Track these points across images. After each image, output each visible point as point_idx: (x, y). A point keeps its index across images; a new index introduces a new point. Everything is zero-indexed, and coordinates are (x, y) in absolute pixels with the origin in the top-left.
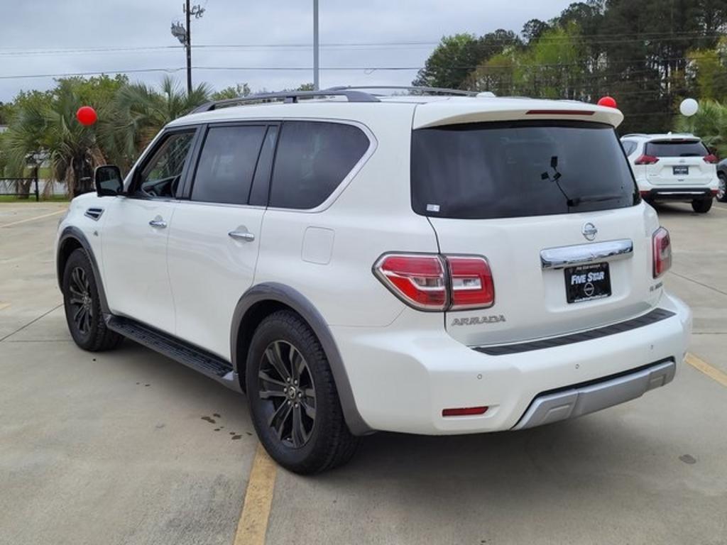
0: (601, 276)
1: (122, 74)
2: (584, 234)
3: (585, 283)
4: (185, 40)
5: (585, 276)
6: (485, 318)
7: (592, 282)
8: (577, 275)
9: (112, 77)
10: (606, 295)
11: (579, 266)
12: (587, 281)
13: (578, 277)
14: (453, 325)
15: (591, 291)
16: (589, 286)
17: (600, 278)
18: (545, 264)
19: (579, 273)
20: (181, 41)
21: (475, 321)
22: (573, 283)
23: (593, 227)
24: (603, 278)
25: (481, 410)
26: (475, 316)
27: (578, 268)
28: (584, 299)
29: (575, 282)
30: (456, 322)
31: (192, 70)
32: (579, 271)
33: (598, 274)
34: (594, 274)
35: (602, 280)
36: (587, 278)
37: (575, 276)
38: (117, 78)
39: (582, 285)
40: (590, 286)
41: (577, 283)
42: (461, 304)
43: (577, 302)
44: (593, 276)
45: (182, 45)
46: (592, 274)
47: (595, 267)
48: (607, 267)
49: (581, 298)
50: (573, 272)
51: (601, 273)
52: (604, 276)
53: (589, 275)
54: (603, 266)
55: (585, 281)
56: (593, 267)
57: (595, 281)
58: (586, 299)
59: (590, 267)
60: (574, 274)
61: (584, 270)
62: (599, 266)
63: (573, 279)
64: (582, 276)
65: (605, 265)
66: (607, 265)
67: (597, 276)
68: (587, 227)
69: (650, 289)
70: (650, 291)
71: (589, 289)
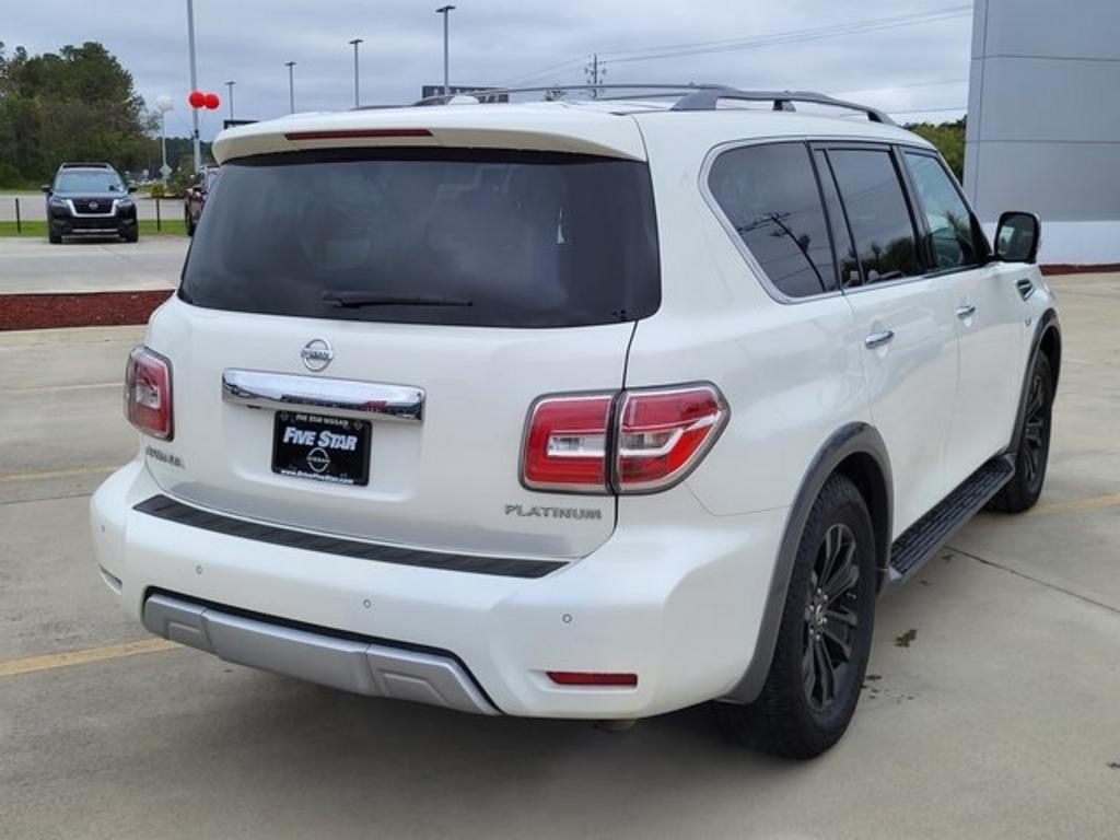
0: (350, 443)
3: (312, 447)
5: (314, 433)
7: (327, 449)
8: (299, 429)
10: (351, 481)
11: (304, 414)
12: (316, 445)
13: (300, 432)
15: (323, 464)
16: (318, 454)
17: (345, 447)
19: (302, 426)
22: (286, 440)
24: (353, 448)
27: (298, 417)
28: (300, 473)
29: (291, 439)
32: (302, 422)
33: (343, 437)
34: (335, 437)
35: (349, 451)
36: (317, 438)
37: (294, 429)
39: (305, 449)
40: (322, 456)
41: (295, 441)
43: (285, 474)
44: (331, 439)
46: (329, 434)
47: (337, 422)
48: (363, 429)
49: (298, 469)
50: (289, 420)
51: (350, 438)
52: (357, 444)
53: (323, 435)
54: (356, 425)
55: (312, 444)
56: (332, 422)
57: (333, 449)
58: (306, 474)
59: (327, 421)
60: (291, 425)
61: (313, 423)
62: (346, 423)
63: (289, 433)
64: (306, 433)
65: (361, 426)
66: (367, 426)
67: (341, 442)
68: (312, 342)
69: (509, 509)
70: (507, 513)
71: (319, 460)
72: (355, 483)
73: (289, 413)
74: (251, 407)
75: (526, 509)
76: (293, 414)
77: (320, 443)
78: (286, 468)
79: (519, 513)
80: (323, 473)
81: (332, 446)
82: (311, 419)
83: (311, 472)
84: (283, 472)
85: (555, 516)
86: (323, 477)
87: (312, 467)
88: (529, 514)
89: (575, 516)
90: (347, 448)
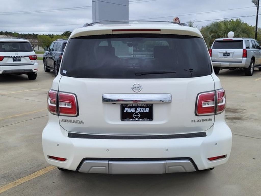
1: (238, 19)
2: (132, 89)
3: (134, 113)
4: (257, 4)
5: (135, 109)
6: (74, 121)
7: (140, 112)
9: (235, 20)
10: (149, 120)
11: (131, 104)
13: (130, 109)
14: (62, 121)
16: (136, 114)
17: (145, 111)
18: (105, 100)
19: (130, 107)
20: (255, 5)
21: (70, 121)
22: (125, 111)
23: (140, 86)
24: (148, 111)
25: (64, 160)
26: (70, 119)
28: (131, 120)
29: (127, 111)
30: (62, 120)
31: (259, 16)
34: (142, 109)
35: (147, 112)
36: (136, 110)
37: (128, 108)
38: (236, 20)
39: (132, 113)
40: (138, 114)
42: (66, 113)
45: (256, 6)
46: (140, 108)
47: (142, 105)
48: (151, 106)
49: (130, 119)
50: (126, 106)
51: (146, 109)
52: (149, 110)
53: (138, 109)
54: (149, 105)
55: (134, 112)
56: (141, 105)
57: (142, 112)
58: (133, 120)
59: (139, 105)
60: (127, 107)
61: (134, 106)
62: (145, 105)
63: (126, 110)
64: (132, 109)
65: (150, 105)
66: (152, 105)
67: (144, 110)
68: (135, 85)
69: (192, 121)
70: (192, 122)
71: (137, 116)
72: (150, 120)
73: (126, 104)
74: (113, 104)
75: (196, 121)
76: (128, 104)
77: (137, 111)
78: (126, 119)
79: (195, 122)
80: (139, 119)
81: (141, 111)
82: (133, 105)
83: (134, 119)
84: (125, 120)
85: (202, 121)
86: (139, 120)
87: (135, 118)
88: (197, 122)
89: (207, 121)
90: (146, 111)
